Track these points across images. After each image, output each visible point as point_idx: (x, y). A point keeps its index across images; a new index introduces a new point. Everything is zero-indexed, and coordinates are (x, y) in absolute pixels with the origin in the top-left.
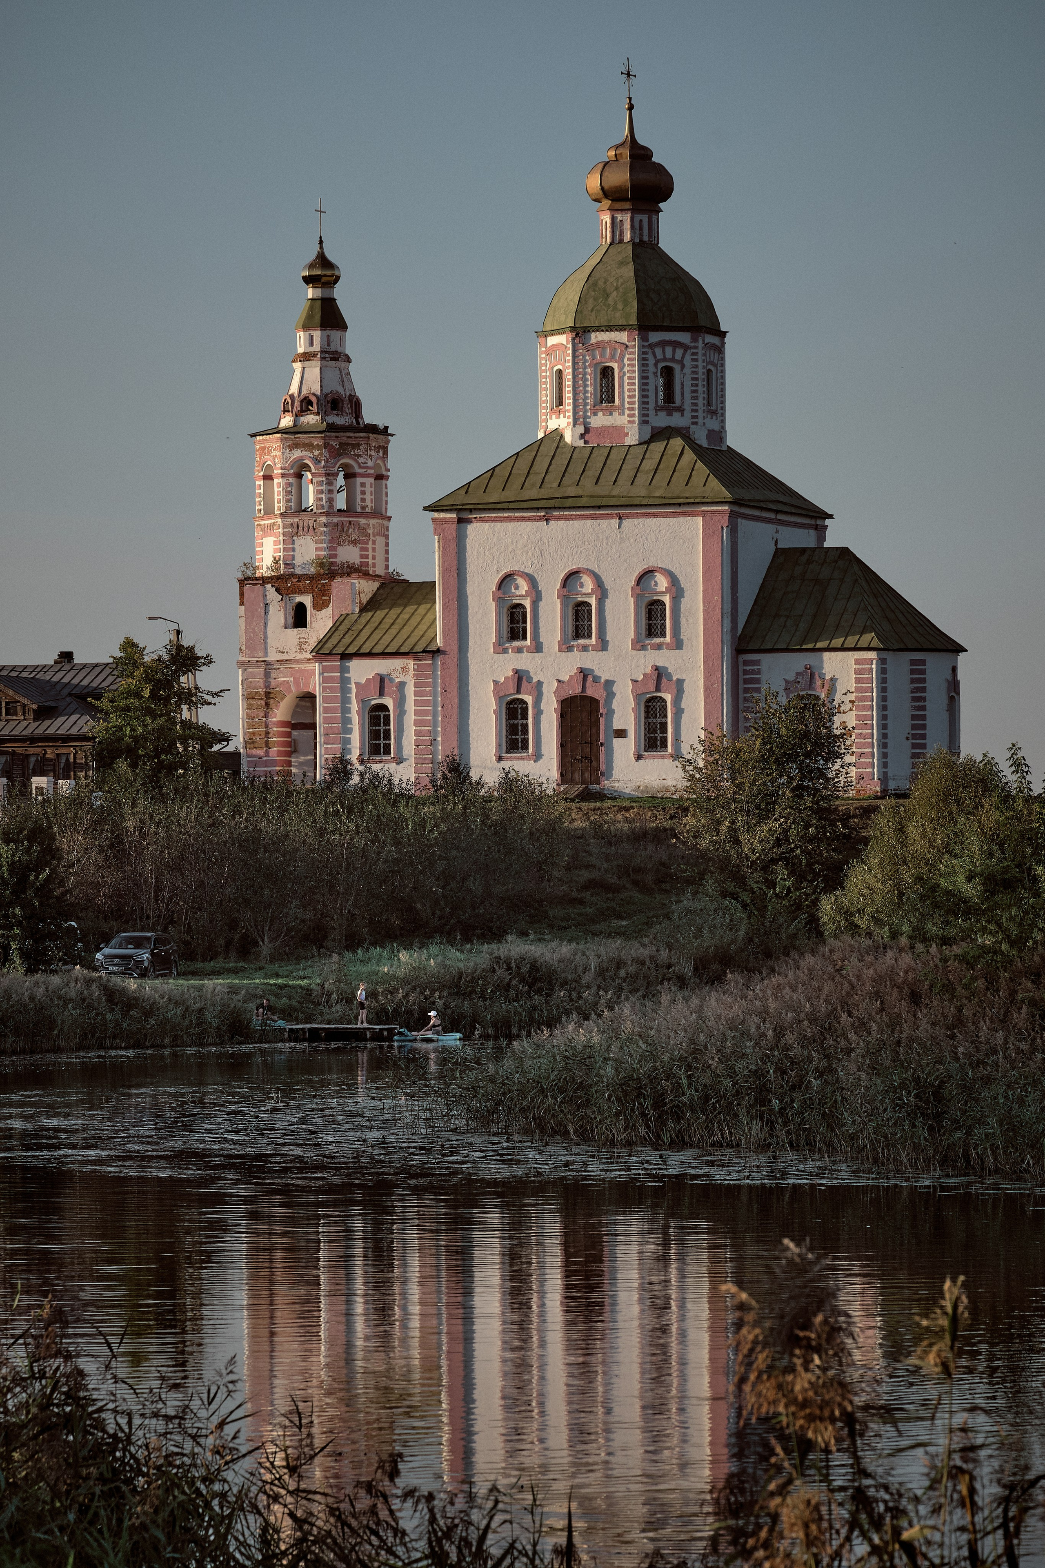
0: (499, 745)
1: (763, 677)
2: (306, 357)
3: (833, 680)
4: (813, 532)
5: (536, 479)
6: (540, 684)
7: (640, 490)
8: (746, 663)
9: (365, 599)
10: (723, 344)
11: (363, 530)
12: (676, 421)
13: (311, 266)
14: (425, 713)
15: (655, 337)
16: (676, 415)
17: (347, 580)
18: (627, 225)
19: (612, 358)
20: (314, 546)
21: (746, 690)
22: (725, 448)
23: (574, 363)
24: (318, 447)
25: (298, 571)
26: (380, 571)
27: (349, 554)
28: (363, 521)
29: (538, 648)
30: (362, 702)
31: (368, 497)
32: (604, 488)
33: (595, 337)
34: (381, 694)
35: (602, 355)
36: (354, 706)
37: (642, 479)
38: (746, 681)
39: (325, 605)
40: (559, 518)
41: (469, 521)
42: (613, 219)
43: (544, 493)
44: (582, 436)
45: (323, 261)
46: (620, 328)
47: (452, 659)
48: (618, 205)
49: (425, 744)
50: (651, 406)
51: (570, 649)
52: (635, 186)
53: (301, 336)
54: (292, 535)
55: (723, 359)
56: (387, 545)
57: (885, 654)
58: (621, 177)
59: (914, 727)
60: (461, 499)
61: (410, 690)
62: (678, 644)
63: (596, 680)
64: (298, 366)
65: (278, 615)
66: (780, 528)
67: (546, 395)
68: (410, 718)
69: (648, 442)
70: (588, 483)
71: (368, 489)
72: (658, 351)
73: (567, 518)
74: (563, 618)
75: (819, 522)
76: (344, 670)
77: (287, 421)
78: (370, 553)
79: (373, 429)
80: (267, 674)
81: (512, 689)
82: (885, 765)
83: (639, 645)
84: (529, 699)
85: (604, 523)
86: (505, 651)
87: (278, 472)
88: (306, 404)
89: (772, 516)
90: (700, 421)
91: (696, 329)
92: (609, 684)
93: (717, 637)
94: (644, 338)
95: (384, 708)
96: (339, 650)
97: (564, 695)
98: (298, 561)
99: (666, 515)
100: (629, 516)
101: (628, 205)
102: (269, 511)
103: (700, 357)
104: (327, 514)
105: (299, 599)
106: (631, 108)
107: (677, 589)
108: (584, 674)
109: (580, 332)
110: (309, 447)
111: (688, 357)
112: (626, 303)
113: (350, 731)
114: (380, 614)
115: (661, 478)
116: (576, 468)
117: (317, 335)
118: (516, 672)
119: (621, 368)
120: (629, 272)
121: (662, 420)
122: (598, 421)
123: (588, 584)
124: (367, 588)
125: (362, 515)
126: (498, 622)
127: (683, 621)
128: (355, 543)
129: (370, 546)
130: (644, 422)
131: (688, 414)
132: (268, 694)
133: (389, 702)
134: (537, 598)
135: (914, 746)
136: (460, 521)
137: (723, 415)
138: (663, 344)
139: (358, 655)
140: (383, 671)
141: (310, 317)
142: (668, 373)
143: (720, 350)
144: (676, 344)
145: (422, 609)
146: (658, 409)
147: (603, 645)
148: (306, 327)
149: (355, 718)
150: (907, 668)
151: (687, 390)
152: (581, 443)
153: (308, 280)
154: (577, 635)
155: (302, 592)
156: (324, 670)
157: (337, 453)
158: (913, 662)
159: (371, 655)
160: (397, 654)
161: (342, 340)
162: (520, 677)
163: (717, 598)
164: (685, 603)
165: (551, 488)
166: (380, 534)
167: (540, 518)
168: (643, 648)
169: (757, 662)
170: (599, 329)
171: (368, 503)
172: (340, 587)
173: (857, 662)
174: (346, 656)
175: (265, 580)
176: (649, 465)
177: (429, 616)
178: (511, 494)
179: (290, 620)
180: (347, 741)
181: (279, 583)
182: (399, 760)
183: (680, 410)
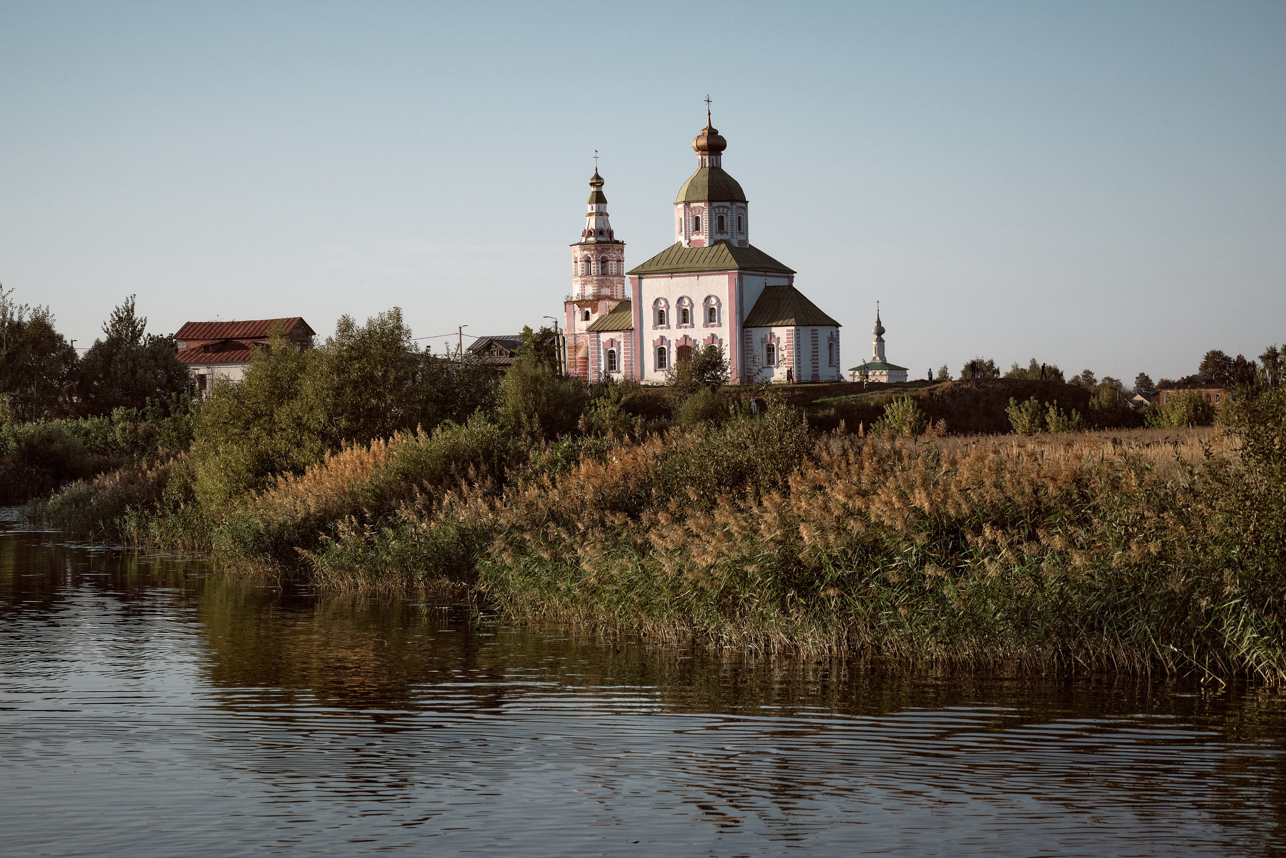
0: (655, 365)
1: (753, 337)
2: (590, 215)
3: (779, 338)
4: (787, 279)
5: (669, 261)
6: (670, 341)
7: (706, 265)
8: (747, 332)
9: (612, 309)
10: (747, 206)
11: (612, 282)
12: (725, 237)
13: (592, 179)
14: (628, 353)
15: (715, 204)
16: (725, 235)
17: (604, 302)
18: (707, 161)
19: (699, 213)
20: (592, 288)
21: (747, 343)
22: (748, 246)
23: (685, 216)
24: (593, 250)
25: (586, 299)
26: (620, 297)
27: (606, 291)
28: (611, 278)
29: (669, 327)
30: (605, 349)
31: (614, 269)
32: (693, 264)
33: (692, 205)
34: (612, 346)
35: (695, 212)
36: (602, 351)
37: (708, 260)
38: (747, 339)
39: (596, 312)
40: (675, 277)
41: (643, 278)
42: (702, 158)
43: (671, 267)
44: (688, 244)
45: (597, 177)
46: (701, 201)
47: (637, 331)
48: (704, 153)
49: (629, 365)
50: (714, 231)
51: (680, 327)
52: (709, 145)
53: (589, 206)
54: (585, 283)
55: (747, 212)
56: (624, 287)
57: (799, 328)
58: (703, 142)
59: (813, 356)
60: (641, 270)
61: (622, 344)
62: (720, 325)
63: (690, 339)
64: (588, 218)
65: (579, 316)
66: (768, 278)
67: (677, 228)
68: (622, 356)
69: (712, 246)
70: (687, 263)
71: (614, 266)
72: (717, 210)
73: (678, 276)
74: (678, 315)
75: (790, 275)
76: (598, 337)
77: (583, 240)
78: (615, 291)
79: (617, 242)
80: (575, 339)
81: (659, 343)
82: (799, 371)
83: (706, 325)
84: (666, 347)
85: (692, 278)
86: (657, 329)
87: (579, 260)
88: (590, 233)
89: (764, 273)
90: (735, 237)
91: (732, 201)
92: (695, 341)
93: (734, 322)
94: (710, 205)
95: (613, 351)
96: (596, 330)
97: (679, 346)
98: (586, 294)
99: (715, 275)
100: (701, 275)
101: (707, 153)
102: (576, 275)
103: (734, 212)
104: (597, 276)
105: (586, 309)
106: (709, 114)
107: (719, 304)
108: (686, 337)
109: (687, 203)
110: (590, 250)
111: (729, 212)
112: (704, 191)
113: (600, 361)
114: (616, 315)
115: (715, 260)
116: (685, 256)
117: (594, 206)
118: (661, 336)
119: (702, 217)
120: (706, 179)
121: (719, 237)
122: (694, 238)
123: (687, 302)
124: (613, 305)
125: (610, 276)
126: (654, 317)
127: (721, 316)
128: (608, 287)
129: (615, 288)
130: (711, 237)
131: (729, 234)
132: (575, 346)
133: (614, 349)
134: (668, 308)
135: (813, 363)
136: (640, 278)
137: (747, 234)
138: (719, 207)
139: (603, 331)
140: (612, 337)
141: (591, 199)
142: (721, 219)
143: (746, 209)
144: (724, 207)
145: (627, 313)
146: (717, 233)
147: (693, 326)
148: (590, 203)
149: (602, 355)
150: (809, 333)
151: (729, 224)
152: (688, 247)
153: (591, 184)
154: (711, 321)
155: (587, 307)
156: (591, 337)
157: (600, 252)
158: (813, 330)
159: (607, 331)
160: (617, 330)
161: (605, 208)
162: (662, 338)
163: (734, 307)
164: (722, 309)
165: (674, 265)
166: (619, 283)
167: (669, 277)
168: (707, 327)
169: (751, 331)
170: (694, 202)
171: (614, 271)
172: (601, 304)
173: (787, 331)
174: (598, 332)
175: (574, 302)
176: (711, 255)
177: (629, 316)
178: (658, 268)
179: (584, 318)
180: (600, 365)
181: (579, 303)
182: (619, 372)
183: (726, 232)
